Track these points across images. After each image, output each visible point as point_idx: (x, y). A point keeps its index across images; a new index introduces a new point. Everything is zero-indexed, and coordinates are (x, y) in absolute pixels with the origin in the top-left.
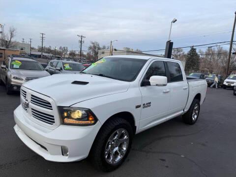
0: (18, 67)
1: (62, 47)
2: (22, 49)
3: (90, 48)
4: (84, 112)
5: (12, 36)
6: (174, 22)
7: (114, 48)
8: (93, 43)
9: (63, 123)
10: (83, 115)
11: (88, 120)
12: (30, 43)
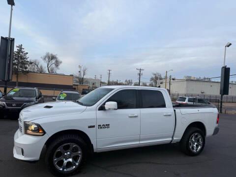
0: (63, 98)
1: (128, 80)
2: (94, 84)
3: (152, 79)
4: (36, 126)
5: (84, 75)
6: (228, 46)
7: (173, 77)
8: (155, 74)
9: (26, 133)
10: (35, 128)
11: (38, 132)
12: (100, 79)
